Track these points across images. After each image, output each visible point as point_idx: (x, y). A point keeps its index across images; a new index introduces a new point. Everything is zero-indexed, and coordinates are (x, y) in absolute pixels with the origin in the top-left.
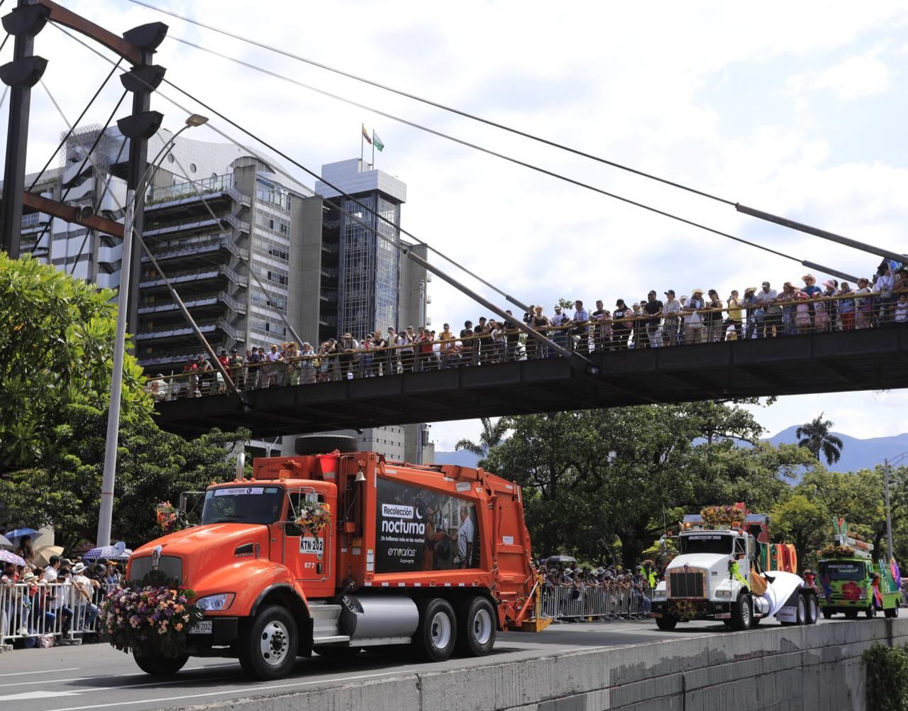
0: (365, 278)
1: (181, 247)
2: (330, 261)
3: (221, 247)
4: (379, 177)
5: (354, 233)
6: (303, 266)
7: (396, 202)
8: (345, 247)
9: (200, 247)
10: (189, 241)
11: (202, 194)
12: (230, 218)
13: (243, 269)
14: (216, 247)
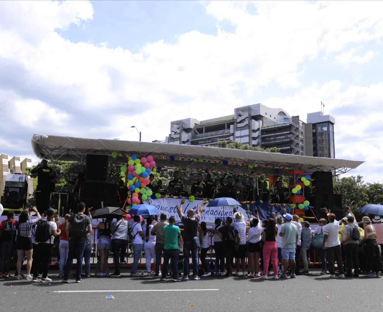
0: (326, 147)
1: (275, 140)
2: (315, 142)
3: (290, 140)
4: (330, 117)
5: (322, 134)
6: (307, 144)
7: (333, 124)
8: (319, 138)
9: (283, 140)
10: (277, 138)
11: (282, 125)
12: (293, 131)
13: (297, 146)
14: (289, 140)
